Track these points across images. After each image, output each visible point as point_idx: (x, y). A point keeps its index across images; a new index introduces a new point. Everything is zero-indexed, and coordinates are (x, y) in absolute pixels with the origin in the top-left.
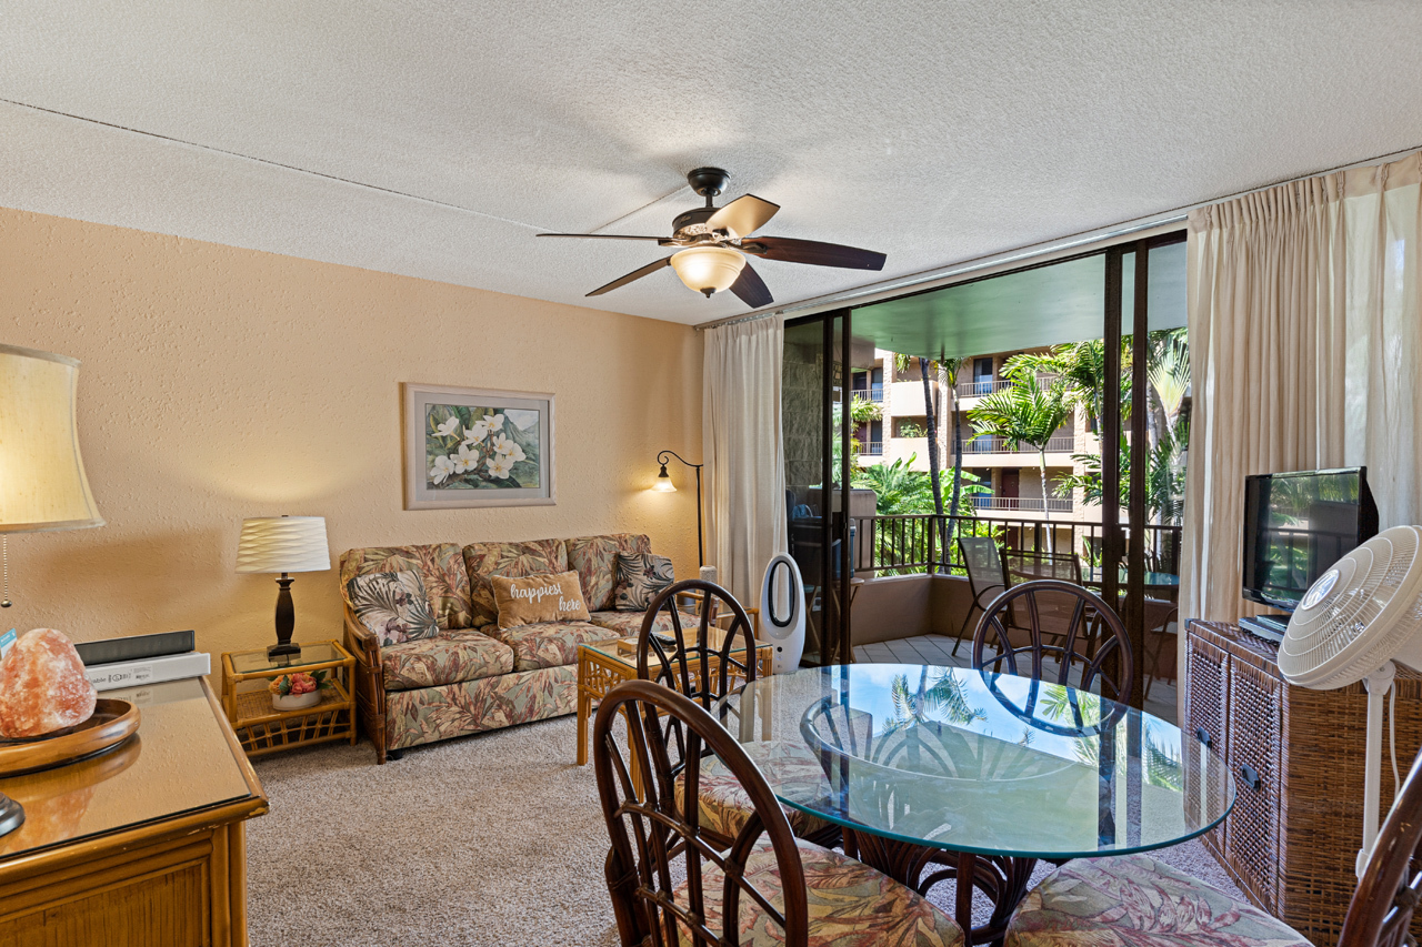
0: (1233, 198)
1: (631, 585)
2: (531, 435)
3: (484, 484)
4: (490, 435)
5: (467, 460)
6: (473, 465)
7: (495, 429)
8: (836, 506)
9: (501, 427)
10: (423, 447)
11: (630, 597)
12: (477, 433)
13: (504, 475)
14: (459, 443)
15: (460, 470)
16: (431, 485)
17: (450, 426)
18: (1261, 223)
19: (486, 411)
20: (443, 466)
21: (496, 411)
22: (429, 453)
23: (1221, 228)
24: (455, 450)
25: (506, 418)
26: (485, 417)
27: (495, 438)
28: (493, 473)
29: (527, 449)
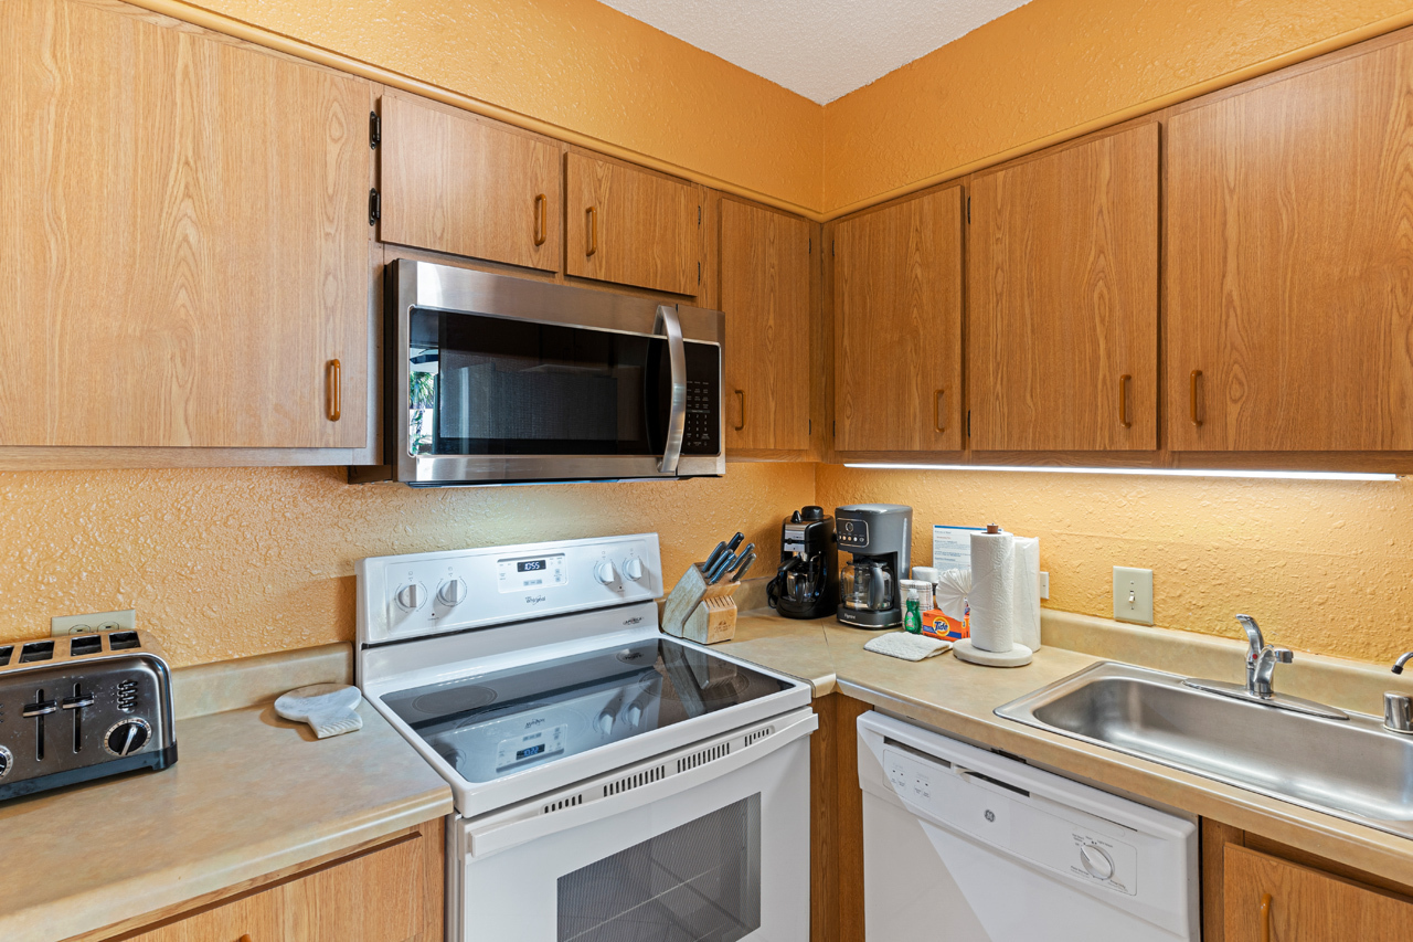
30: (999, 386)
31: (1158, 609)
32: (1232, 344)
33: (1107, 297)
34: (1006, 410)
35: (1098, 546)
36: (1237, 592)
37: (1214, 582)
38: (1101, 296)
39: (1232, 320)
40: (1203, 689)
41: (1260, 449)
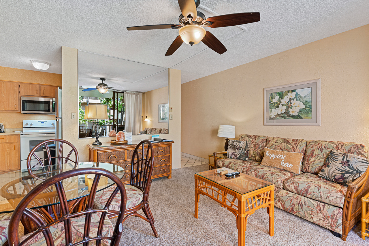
1: (329, 166)
2: (308, 98)
3: (288, 117)
4: (290, 100)
5: (282, 109)
6: (284, 111)
7: (292, 98)
9: (294, 96)
10: (269, 106)
11: (326, 172)
12: (285, 100)
13: (296, 114)
14: (279, 104)
15: (279, 113)
16: (271, 118)
17: (276, 99)
19: (288, 92)
20: (274, 112)
21: (292, 91)
22: (270, 108)
24: (278, 107)
25: (297, 93)
26: (288, 94)
27: (292, 101)
28: (291, 114)
29: (306, 104)
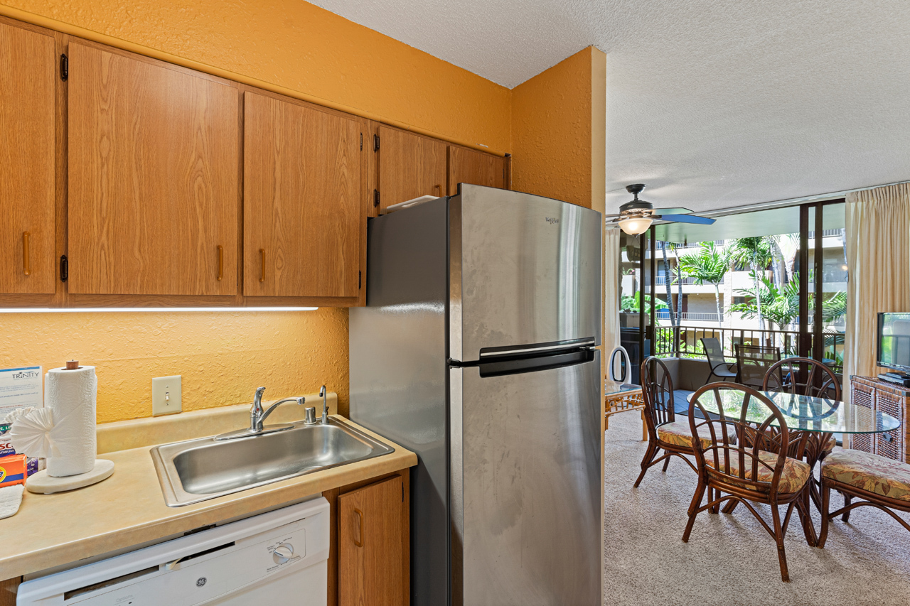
0: (873, 188)
8: (648, 322)
18: (882, 200)
23: (862, 201)
30: (104, 238)
31: (185, 400)
32: (278, 237)
33: (204, 190)
34: (112, 259)
35: (138, 365)
36: (232, 378)
37: (219, 375)
38: (200, 188)
39: (278, 224)
40: (230, 439)
41: (290, 295)
